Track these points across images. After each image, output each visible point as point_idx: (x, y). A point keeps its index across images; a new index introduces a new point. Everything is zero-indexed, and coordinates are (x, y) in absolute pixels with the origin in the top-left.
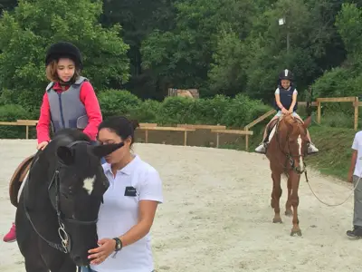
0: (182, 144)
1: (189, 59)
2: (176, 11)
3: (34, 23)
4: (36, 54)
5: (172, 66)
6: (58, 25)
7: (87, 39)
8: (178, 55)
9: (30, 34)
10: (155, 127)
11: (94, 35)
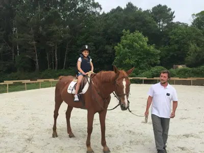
0: (191, 85)
1: (176, 55)
2: (170, 39)
3: (128, 46)
4: (129, 56)
5: (169, 57)
6: (136, 46)
7: (146, 50)
8: (171, 53)
9: (126, 49)
10: (178, 79)
11: (148, 48)
